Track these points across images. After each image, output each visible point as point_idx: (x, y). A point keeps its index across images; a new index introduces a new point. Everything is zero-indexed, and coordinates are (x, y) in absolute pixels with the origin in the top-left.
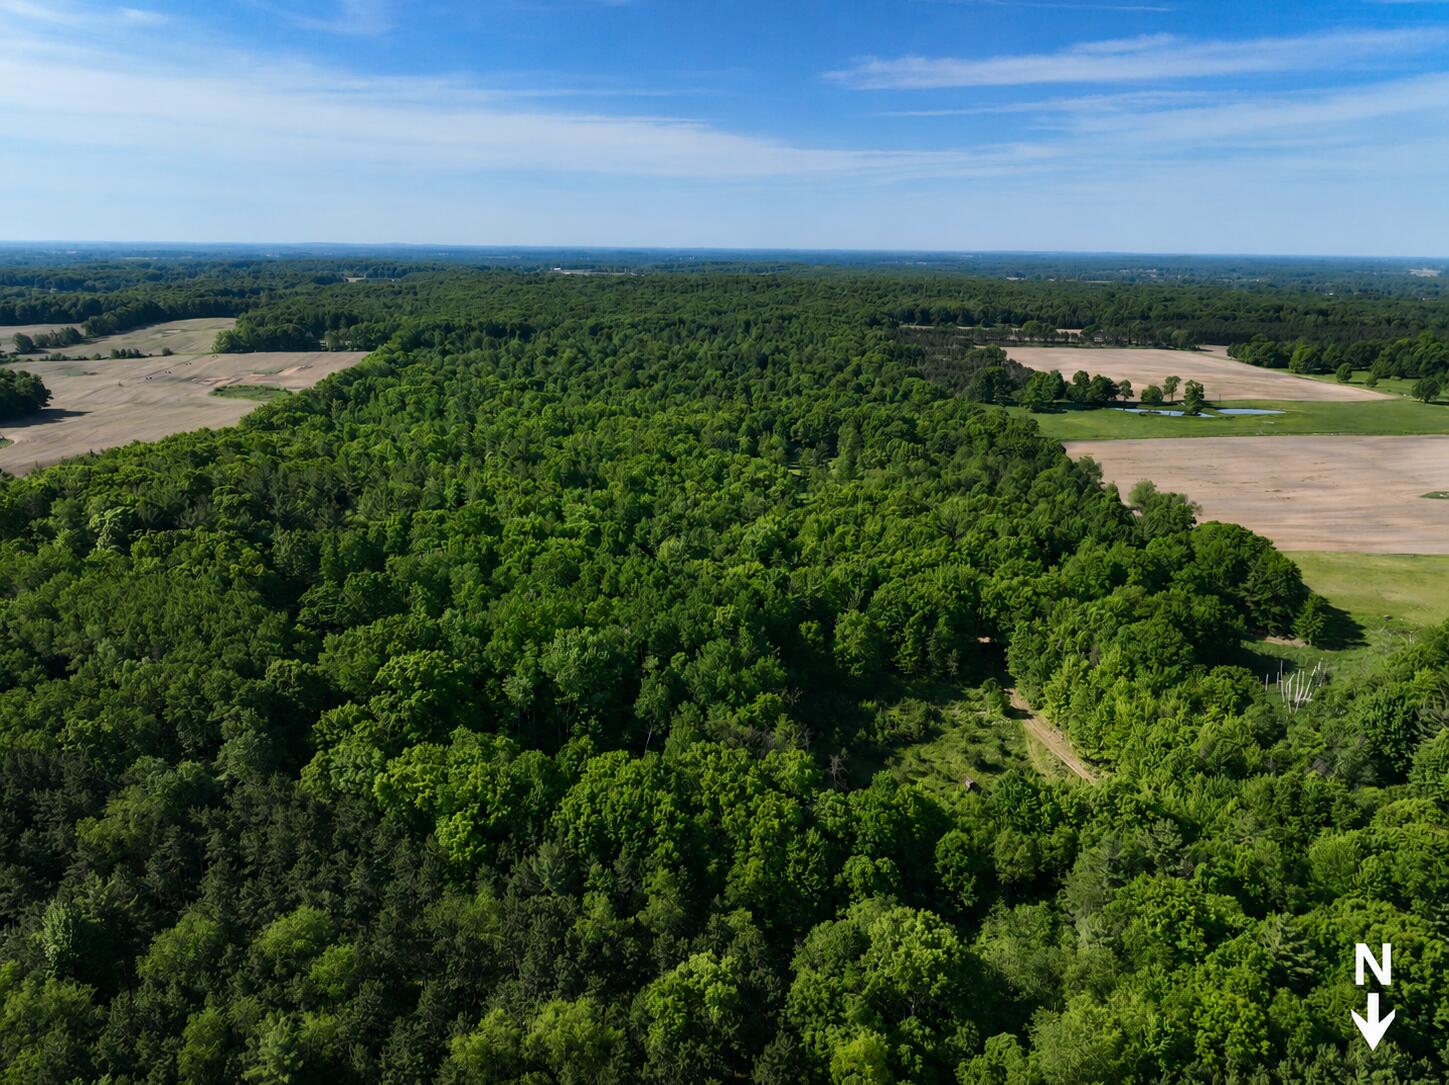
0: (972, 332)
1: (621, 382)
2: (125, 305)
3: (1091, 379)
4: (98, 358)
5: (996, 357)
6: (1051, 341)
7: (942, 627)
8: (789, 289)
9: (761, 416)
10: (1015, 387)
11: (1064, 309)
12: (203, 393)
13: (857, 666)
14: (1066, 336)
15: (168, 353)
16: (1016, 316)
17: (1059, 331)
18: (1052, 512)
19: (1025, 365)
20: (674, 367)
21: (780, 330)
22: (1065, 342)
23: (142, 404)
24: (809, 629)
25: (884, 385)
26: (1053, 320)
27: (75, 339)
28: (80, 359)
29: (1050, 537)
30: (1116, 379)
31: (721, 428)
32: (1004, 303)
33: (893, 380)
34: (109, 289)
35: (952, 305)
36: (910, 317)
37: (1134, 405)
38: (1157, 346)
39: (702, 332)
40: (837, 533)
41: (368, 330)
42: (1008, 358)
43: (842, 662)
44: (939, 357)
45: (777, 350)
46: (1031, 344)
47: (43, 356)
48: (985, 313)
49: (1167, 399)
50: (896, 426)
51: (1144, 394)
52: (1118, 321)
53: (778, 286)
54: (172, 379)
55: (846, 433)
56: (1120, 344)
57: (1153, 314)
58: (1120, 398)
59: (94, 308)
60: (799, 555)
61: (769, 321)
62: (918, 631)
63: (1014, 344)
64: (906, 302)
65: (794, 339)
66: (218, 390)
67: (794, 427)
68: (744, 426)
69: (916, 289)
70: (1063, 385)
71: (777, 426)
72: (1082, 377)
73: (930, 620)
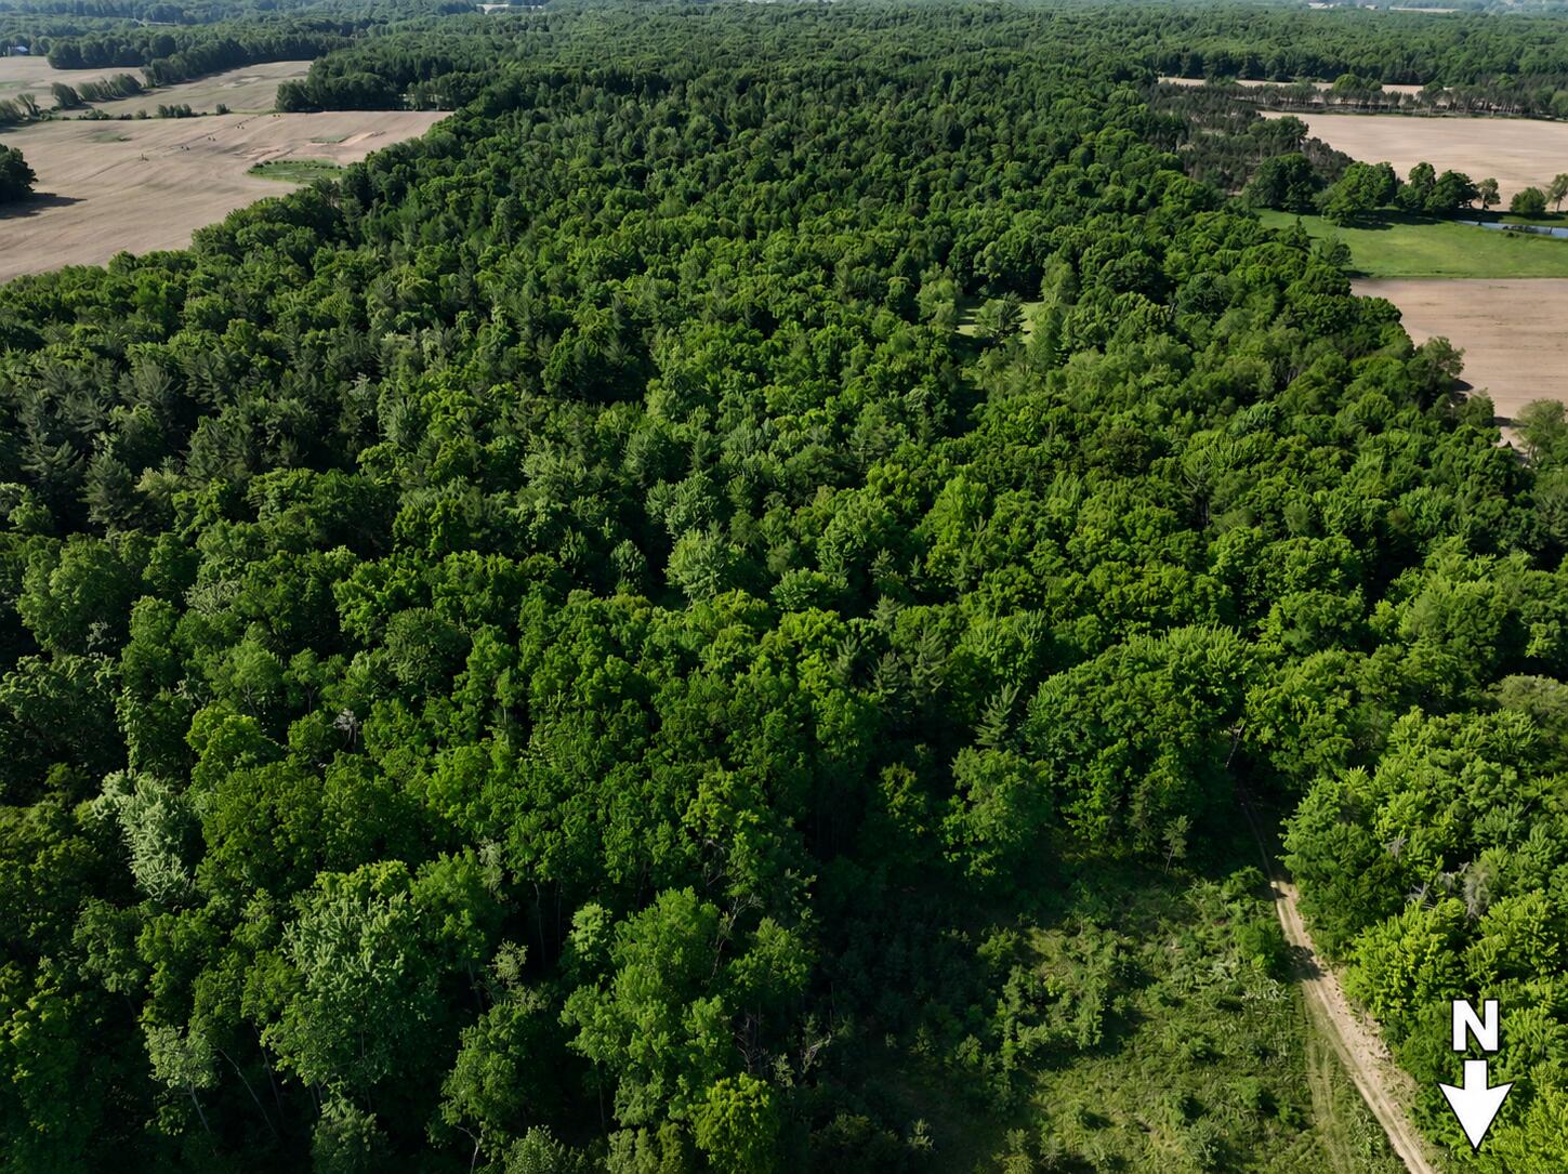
0: (1258, 90)
1: (752, 168)
2: (199, 43)
3: (1437, 177)
4: (143, 116)
5: (1292, 134)
6: (1374, 106)
7: (1164, 769)
8: (1015, 23)
9: (931, 234)
10: (1319, 185)
11: (1396, 57)
12: (238, 169)
13: (984, 856)
14: (1396, 97)
15: (223, 111)
16: (1324, 65)
17: (1387, 89)
18: (1386, 470)
19: (1334, 147)
20: (831, 146)
21: (991, 86)
22: (1391, 107)
23: (158, 187)
24: (899, 781)
25: (1123, 182)
26: (1376, 72)
27: (131, 89)
28: (123, 118)
29: (1380, 527)
30: (1477, 176)
31: (864, 262)
32: (1312, 45)
33: (1139, 173)
34: (208, 20)
35: (1235, 47)
36: (1172, 67)
37: (1496, 217)
38: (1527, 113)
39: (883, 92)
40: (999, 514)
41: (458, 83)
42: (1310, 135)
43: (958, 847)
44: (1207, 132)
45: (980, 120)
46: (1342, 110)
47: (82, 113)
48: (1280, 61)
49: (1550, 208)
50: (1133, 258)
51: (1517, 200)
52: (1472, 76)
53: (1001, 19)
54: (214, 149)
55: (1057, 270)
56: (1475, 112)
57: (1523, 63)
58: (1477, 205)
59: (167, 46)
60: (924, 560)
61: (976, 73)
62: (1118, 774)
63: (1318, 110)
64: (1172, 42)
65: (1009, 101)
66: (259, 166)
67: (979, 254)
68: (901, 257)
69: (1186, 24)
70: (1394, 182)
71: (953, 256)
72: (1423, 172)
73: (1142, 758)
